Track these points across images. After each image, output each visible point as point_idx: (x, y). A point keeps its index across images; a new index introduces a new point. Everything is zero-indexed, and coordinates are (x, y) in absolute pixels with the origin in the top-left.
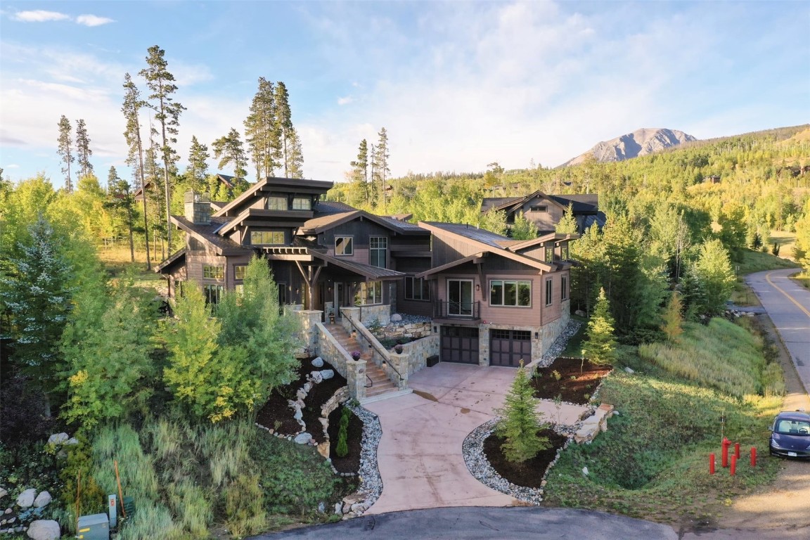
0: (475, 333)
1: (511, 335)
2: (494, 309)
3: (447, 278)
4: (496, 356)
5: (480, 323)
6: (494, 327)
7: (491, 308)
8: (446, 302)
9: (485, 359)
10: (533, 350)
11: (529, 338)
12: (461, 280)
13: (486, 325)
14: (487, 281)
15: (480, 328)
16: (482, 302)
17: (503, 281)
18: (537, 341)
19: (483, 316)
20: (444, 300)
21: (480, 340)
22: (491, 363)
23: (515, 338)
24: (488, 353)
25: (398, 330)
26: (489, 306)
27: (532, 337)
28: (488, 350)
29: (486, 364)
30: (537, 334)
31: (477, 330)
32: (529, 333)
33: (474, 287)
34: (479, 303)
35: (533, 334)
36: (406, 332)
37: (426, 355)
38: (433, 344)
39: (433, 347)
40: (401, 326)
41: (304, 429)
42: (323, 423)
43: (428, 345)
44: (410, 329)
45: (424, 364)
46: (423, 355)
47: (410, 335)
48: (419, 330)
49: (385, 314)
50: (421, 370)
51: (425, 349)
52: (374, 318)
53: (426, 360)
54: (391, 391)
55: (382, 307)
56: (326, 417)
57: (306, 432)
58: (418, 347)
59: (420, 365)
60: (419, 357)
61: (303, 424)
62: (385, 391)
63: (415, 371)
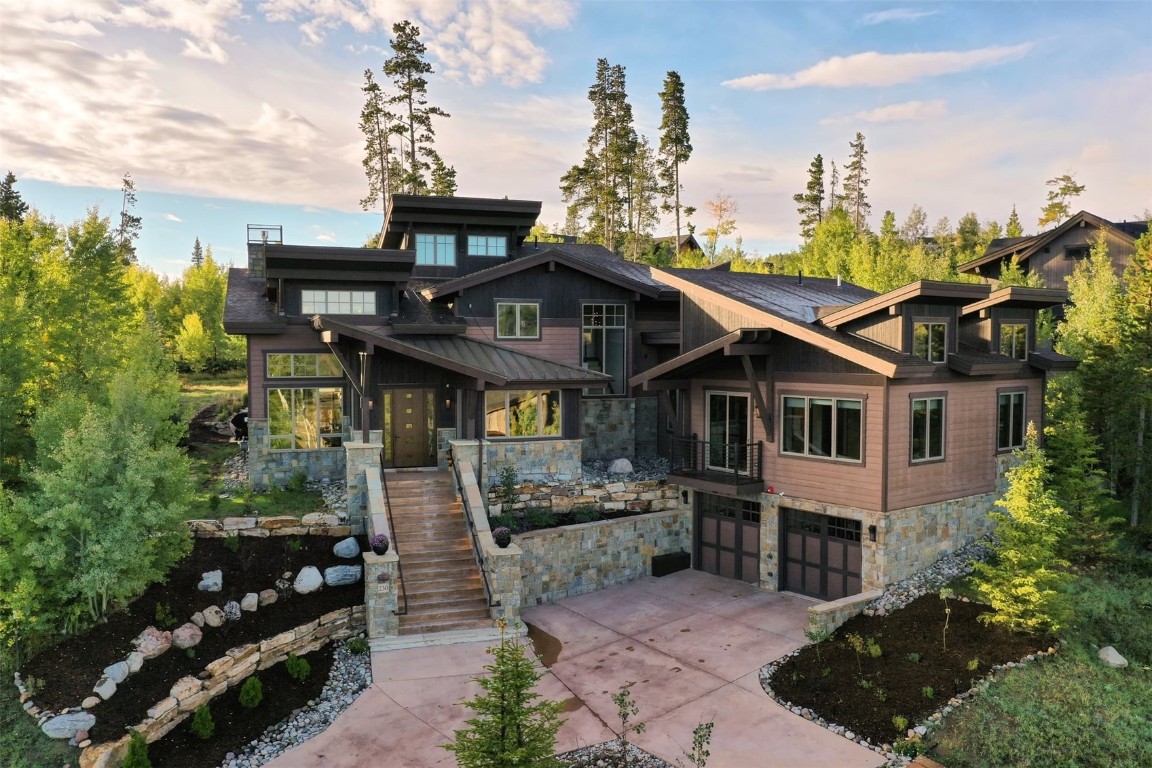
0: (752, 513)
1: (825, 526)
2: (790, 461)
3: (706, 388)
4: (795, 569)
5: (762, 489)
6: (788, 503)
7: (782, 460)
8: (704, 443)
9: (770, 574)
10: (865, 567)
11: (856, 538)
12: (729, 394)
13: (772, 497)
14: (777, 396)
15: (763, 503)
16: (767, 444)
17: (807, 398)
18: (874, 545)
19: (767, 477)
20: (700, 438)
21: (763, 529)
22: (783, 585)
23: (832, 532)
24: (775, 560)
25: (588, 493)
26: (780, 456)
27: (864, 537)
28: (775, 554)
29: (772, 585)
30: (873, 530)
31: (757, 506)
32: (858, 524)
33: (752, 410)
34: (760, 444)
35: (865, 530)
36: (609, 498)
37: (649, 551)
38: (676, 527)
39: (677, 534)
40: (598, 486)
41: (89, 702)
42: (175, 690)
43: (660, 529)
44: (620, 493)
45: (640, 569)
46: (637, 550)
47: (621, 506)
48: (646, 496)
49: (570, 457)
50: (631, 581)
51: (646, 536)
52: (541, 464)
53: (649, 562)
54: (472, 626)
55: (560, 445)
56: (210, 676)
57: (90, 710)
58: (618, 532)
59: (627, 572)
60: (624, 555)
61: (106, 690)
62: (454, 627)
63: (606, 582)
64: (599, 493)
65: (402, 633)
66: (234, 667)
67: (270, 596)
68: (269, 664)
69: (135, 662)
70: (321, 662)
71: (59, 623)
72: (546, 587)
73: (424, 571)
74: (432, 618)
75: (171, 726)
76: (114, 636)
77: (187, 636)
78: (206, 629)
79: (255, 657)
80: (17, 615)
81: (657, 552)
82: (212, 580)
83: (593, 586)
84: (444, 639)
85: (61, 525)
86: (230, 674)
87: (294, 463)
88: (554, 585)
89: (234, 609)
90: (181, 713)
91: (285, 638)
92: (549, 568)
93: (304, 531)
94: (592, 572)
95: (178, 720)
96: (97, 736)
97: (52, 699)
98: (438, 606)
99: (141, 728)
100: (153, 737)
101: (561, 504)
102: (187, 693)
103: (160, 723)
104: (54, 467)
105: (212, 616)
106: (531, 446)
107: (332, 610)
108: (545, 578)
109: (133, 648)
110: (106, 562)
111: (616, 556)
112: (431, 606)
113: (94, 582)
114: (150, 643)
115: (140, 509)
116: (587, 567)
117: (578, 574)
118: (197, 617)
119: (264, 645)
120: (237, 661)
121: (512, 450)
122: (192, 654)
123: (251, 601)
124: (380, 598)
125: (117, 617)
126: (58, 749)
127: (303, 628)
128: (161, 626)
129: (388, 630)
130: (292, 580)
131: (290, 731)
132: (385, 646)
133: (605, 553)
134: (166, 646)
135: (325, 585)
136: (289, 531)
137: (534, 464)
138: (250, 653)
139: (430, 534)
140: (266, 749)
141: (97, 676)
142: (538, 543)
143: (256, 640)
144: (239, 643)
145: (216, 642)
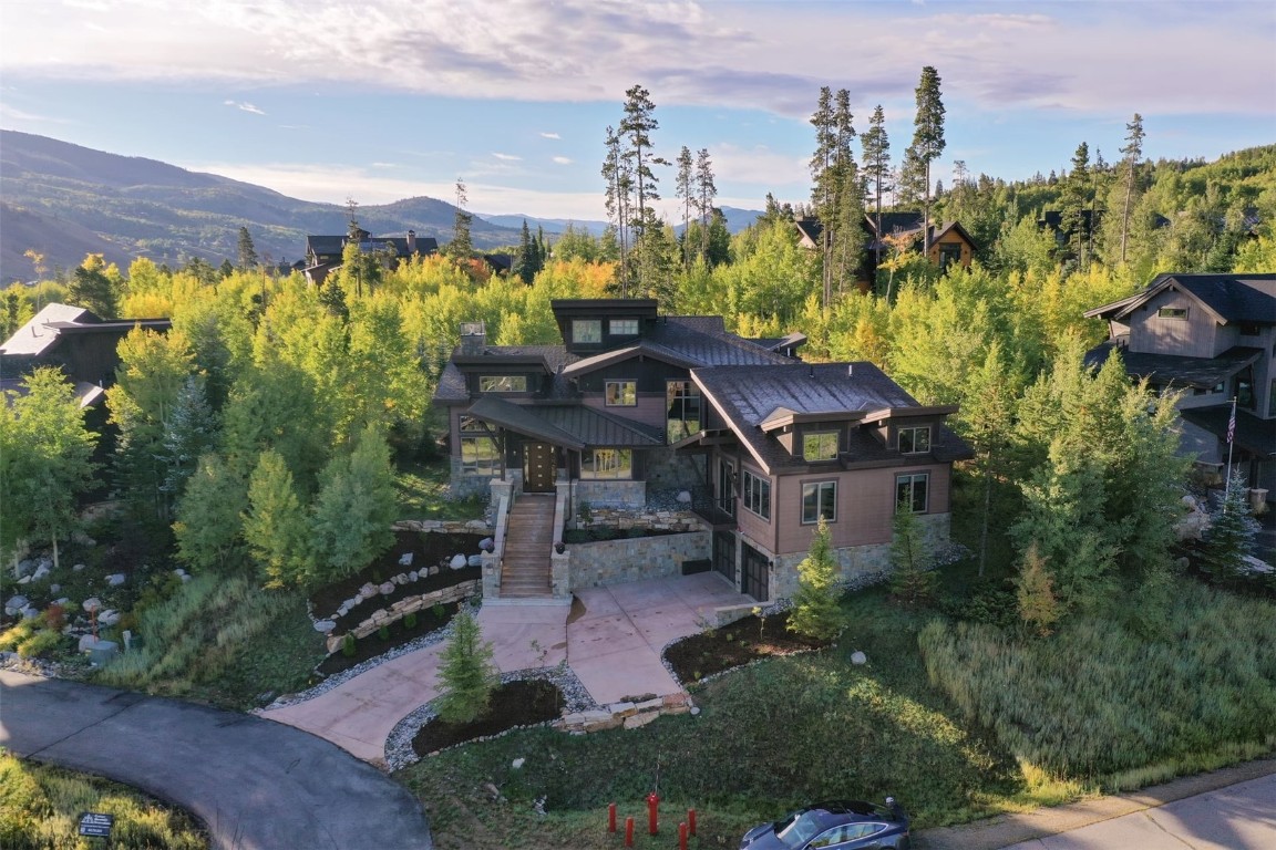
0: (731, 542)
2: (747, 513)
5: (736, 528)
6: (746, 541)
7: (744, 511)
8: (718, 489)
9: (739, 582)
10: (769, 587)
13: (740, 534)
15: (736, 537)
17: (753, 475)
18: (772, 573)
19: (738, 520)
20: (716, 486)
21: (736, 553)
22: (744, 589)
24: (740, 574)
25: (644, 518)
26: (742, 508)
27: (769, 568)
28: (741, 570)
29: (740, 588)
30: (771, 564)
31: (733, 538)
32: (766, 558)
33: (733, 475)
34: (736, 499)
36: (658, 521)
37: (679, 558)
38: (703, 543)
39: (703, 548)
40: (651, 513)
41: (334, 617)
42: (373, 616)
43: (688, 544)
44: (666, 518)
45: (673, 569)
46: (670, 557)
47: (666, 527)
48: (685, 521)
49: (637, 492)
50: (665, 576)
51: (678, 549)
52: (617, 496)
53: (680, 565)
54: (540, 597)
55: (631, 484)
56: (393, 610)
57: (334, 620)
58: (655, 545)
59: (662, 571)
60: (660, 560)
61: (343, 612)
62: (531, 596)
63: (645, 576)
64: (651, 518)
65: (501, 597)
66: (408, 607)
67: (435, 570)
68: (428, 606)
69: (358, 600)
70: (452, 609)
71: (327, 577)
72: (600, 576)
73: (524, 562)
74: (520, 589)
75: (371, 632)
76: (350, 586)
77: (386, 588)
78: (398, 586)
79: (420, 602)
80: (307, 573)
81: (686, 559)
82: (407, 559)
83: (636, 578)
84: (523, 602)
85: (324, 533)
86: (404, 610)
87: (478, 483)
88: (607, 576)
89: (414, 576)
90: (376, 626)
91: (437, 594)
92: (603, 565)
93: (466, 531)
94: (635, 569)
95: (375, 629)
96: (335, 632)
97: (321, 613)
98: (525, 583)
99: (355, 631)
100: (361, 636)
101: (624, 524)
102: (380, 617)
103: (364, 629)
104: (321, 504)
105: (400, 579)
106: (611, 484)
107: (465, 580)
108: (600, 571)
109: (359, 592)
110: (344, 551)
111: (654, 560)
112: (522, 583)
113: (339, 560)
114: (367, 591)
115: (360, 526)
116: (632, 566)
117: (624, 569)
118: (393, 579)
119: (424, 596)
120: (408, 604)
121: (598, 486)
122: (386, 598)
123: (424, 572)
124: (490, 577)
125: (354, 576)
126: (319, 636)
127: (447, 589)
128: (374, 583)
129: (493, 595)
130: (449, 561)
131: (425, 641)
132: (490, 602)
133: (645, 558)
134: (375, 593)
135: (467, 566)
136: (457, 531)
137: (613, 496)
138: (417, 600)
139: (534, 538)
140: (410, 648)
141: (339, 605)
142: (594, 551)
143: (421, 593)
144: (411, 595)
145: (402, 592)
